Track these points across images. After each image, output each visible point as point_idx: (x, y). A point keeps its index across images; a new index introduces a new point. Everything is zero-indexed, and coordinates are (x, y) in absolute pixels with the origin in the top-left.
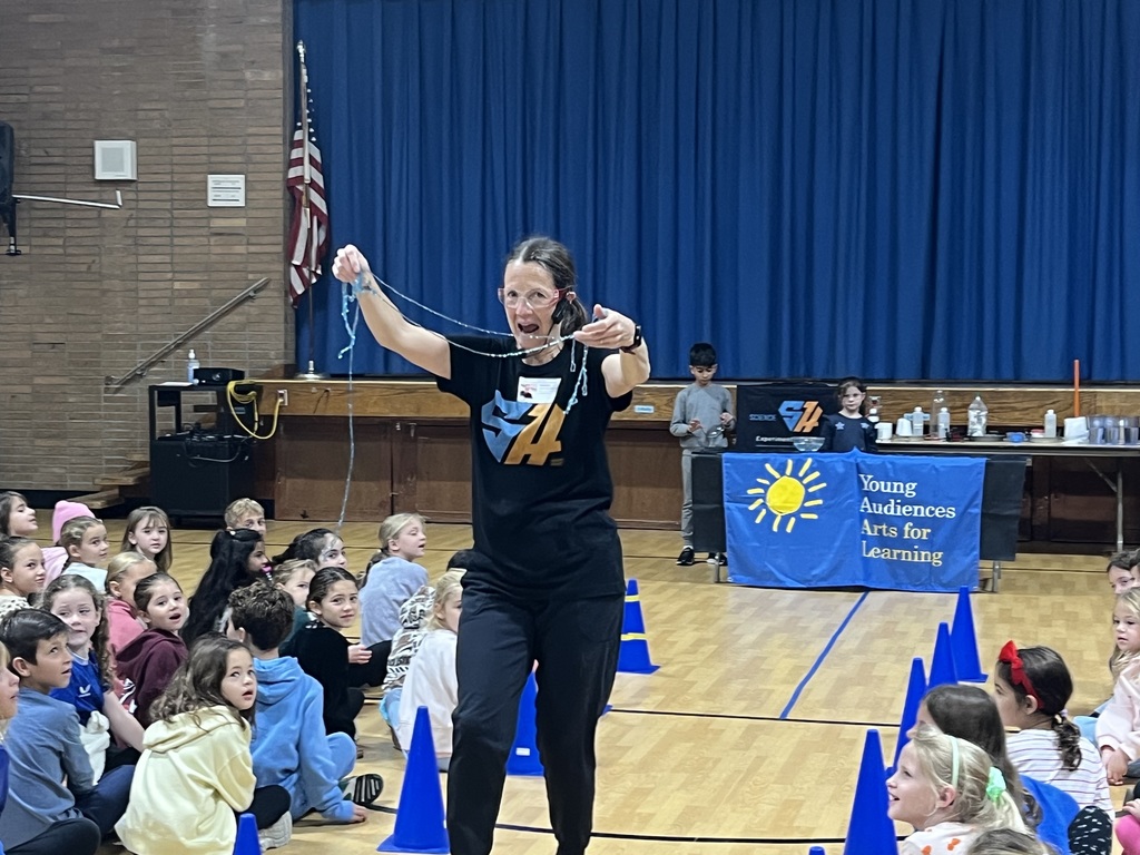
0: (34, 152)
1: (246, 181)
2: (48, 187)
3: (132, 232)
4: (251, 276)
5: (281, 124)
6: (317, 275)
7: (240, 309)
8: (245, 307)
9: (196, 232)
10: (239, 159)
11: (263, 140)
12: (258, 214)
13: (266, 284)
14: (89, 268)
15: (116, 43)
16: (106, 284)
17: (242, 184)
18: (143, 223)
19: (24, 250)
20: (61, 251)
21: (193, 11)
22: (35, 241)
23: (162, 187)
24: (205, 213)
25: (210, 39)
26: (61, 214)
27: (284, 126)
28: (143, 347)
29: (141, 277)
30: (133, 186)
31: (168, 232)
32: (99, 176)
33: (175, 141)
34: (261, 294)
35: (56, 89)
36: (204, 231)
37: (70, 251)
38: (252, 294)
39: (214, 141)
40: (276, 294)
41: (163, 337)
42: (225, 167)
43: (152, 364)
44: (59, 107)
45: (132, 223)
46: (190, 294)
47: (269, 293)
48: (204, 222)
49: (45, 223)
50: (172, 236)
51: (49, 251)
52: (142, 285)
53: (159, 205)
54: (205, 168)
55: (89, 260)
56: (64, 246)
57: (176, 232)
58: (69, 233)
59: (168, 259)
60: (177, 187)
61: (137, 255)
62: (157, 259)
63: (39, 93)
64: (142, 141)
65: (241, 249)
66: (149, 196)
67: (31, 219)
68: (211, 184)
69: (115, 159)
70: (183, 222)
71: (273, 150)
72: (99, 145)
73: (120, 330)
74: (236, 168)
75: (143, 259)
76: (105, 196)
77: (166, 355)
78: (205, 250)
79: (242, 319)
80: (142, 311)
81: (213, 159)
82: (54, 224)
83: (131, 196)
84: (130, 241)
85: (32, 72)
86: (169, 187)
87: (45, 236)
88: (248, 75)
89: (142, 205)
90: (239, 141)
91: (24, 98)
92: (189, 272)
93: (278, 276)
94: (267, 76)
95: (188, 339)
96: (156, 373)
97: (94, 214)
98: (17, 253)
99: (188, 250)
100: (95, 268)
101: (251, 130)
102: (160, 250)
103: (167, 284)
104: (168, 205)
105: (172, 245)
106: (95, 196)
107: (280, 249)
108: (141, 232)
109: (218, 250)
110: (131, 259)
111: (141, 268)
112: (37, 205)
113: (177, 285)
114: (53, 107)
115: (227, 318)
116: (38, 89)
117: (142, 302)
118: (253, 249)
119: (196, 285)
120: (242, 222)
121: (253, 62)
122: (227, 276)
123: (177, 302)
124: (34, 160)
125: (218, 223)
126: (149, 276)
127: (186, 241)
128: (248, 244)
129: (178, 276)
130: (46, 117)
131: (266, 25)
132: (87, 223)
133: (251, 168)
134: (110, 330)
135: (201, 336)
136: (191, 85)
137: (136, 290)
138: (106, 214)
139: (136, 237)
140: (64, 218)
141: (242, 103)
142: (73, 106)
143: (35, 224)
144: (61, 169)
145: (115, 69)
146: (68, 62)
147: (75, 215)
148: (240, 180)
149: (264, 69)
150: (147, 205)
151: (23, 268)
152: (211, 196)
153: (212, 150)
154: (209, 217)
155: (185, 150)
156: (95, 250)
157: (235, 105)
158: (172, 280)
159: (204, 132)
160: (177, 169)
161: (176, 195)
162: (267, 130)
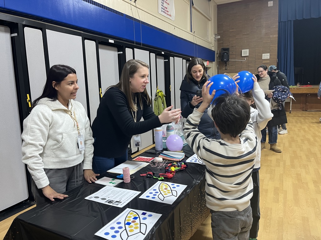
1: (270, 54)
2: (233, 58)
3: (247, 64)
5: (277, 44)
10: (269, 51)
11: (273, 47)
12: (272, 60)
15: (246, 33)
17: (269, 55)
19: (228, 68)
20: (234, 68)
21: (261, 26)
22: (230, 67)
23: (253, 57)
24: (262, 60)
25: (264, 31)
26: (235, 62)
32: (243, 55)
33: (256, 49)
35: (234, 42)
37: (236, 68)
39: (264, 48)
42: (265, 52)
44: (235, 45)
49: (232, 64)
50: (255, 65)
51: (233, 68)
54: (262, 53)
56: (235, 67)
58: (236, 65)
59: (254, 68)
60: (256, 56)
61: (248, 68)
62: (252, 69)
64: (250, 49)
66: (251, 58)
68: (263, 55)
69: (245, 52)
70: (257, 62)
71: (275, 49)
72: (242, 50)
76: (243, 59)
82: (234, 64)
83: (248, 58)
84: (247, 66)
85: (230, 39)
86: (255, 56)
87: (232, 66)
88: (271, 36)
90: (269, 48)
91: (228, 44)
97: (241, 62)
98: (227, 69)
101: (271, 46)
102: (252, 67)
104: (254, 60)
105: (255, 66)
106: (241, 59)
108: (249, 64)
112: (231, 61)
114: (233, 45)
116: (231, 42)
120: (269, 61)
121: (272, 34)
125: (264, 62)
130: (232, 47)
131: (275, 27)
132: (239, 64)
133: (271, 52)
136: (260, 39)
138: (243, 62)
141: (270, 41)
142: (237, 44)
143: (230, 64)
144: (235, 55)
145: (245, 38)
146: (236, 37)
147: (237, 62)
148: (269, 54)
149: (274, 35)
150: (250, 60)
151: (228, 71)
152: (263, 57)
153: (263, 50)
154: (262, 61)
155: (258, 50)
156: (241, 68)
157: (268, 42)
158: (255, 72)
159: (262, 47)
160: (256, 53)
161: (256, 58)
162: (275, 45)
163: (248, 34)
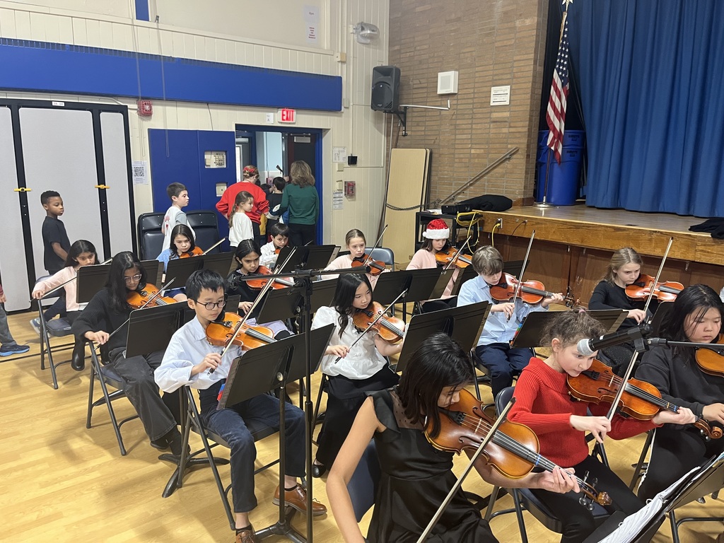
0: (415, 82)
1: (511, 89)
3: (453, 122)
4: (509, 146)
5: (533, 52)
7: (502, 165)
8: (504, 164)
9: (484, 121)
10: (509, 76)
11: (522, 63)
12: (517, 109)
13: (517, 150)
14: (434, 142)
15: (453, 16)
16: (442, 151)
17: (508, 91)
18: (459, 117)
19: (409, 133)
20: (423, 133)
22: (413, 129)
23: (469, 96)
24: (488, 110)
25: (499, 6)
26: (423, 114)
27: (535, 53)
28: (456, 184)
29: (457, 146)
30: (455, 97)
31: (470, 121)
32: (440, 91)
33: (477, 69)
34: (514, 156)
35: (425, 47)
36: (488, 120)
37: (427, 133)
38: (508, 156)
39: (497, 67)
40: (522, 157)
41: (465, 180)
42: (500, 82)
43: (459, 194)
44: (426, 56)
45: (454, 117)
46: (478, 156)
47: (519, 156)
48: (488, 115)
49: (418, 119)
50: (472, 124)
52: (456, 151)
53: (467, 106)
55: (434, 138)
56: (424, 131)
57: (474, 121)
58: (427, 123)
59: (469, 136)
60: (476, 95)
61: (456, 135)
62: (464, 137)
63: (419, 50)
64: (462, 71)
65: (505, 130)
66: (464, 101)
67: (412, 117)
68: (492, 93)
69: (448, 82)
70: (478, 116)
71: (527, 69)
72: (440, 75)
73: (447, 175)
74: (507, 82)
75: (458, 137)
76: (442, 103)
77: (465, 189)
78: (487, 131)
79: (503, 171)
80: (456, 165)
81: (496, 78)
82: (420, 119)
83: (455, 102)
84: (453, 127)
85: (416, 39)
86: (472, 96)
87: (418, 125)
88: (518, 23)
89: (459, 107)
90: (509, 65)
91: (412, 54)
92: (478, 144)
93: (523, 146)
94: (528, 22)
95: (476, 181)
96: (460, 199)
98: (405, 135)
99: (479, 131)
100: (437, 141)
101: (516, 58)
102: (466, 131)
103: (468, 151)
104: (471, 106)
105: (472, 129)
106: (439, 103)
107: (526, 129)
108: (458, 122)
109: (493, 131)
110: (453, 137)
111: (457, 142)
112: (415, 110)
113: (473, 151)
114: (424, 57)
115: (495, 170)
116: (418, 48)
117: (457, 160)
118: (512, 130)
119: (482, 151)
120: (507, 114)
121: (521, 15)
122: (498, 145)
123: (472, 161)
124: (415, 86)
125: (495, 115)
126: (460, 146)
127: (479, 126)
128: (510, 127)
129: (474, 146)
130: (421, 62)
132: (434, 118)
133: (514, 81)
134: (442, 175)
135: (482, 180)
136: (487, 35)
137: (454, 154)
138: (443, 113)
139: (456, 125)
140: (426, 116)
141: (513, 41)
142: (432, 55)
143: (414, 120)
144: (425, 90)
145: (452, 31)
146: (431, 31)
147: (430, 114)
148: (507, 89)
149: (526, 18)
150: (462, 107)
151: (408, 142)
152: (492, 100)
153: (495, 72)
154: (491, 112)
155: (481, 74)
156: (437, 133)
157: (509, 43)
158: (471, 148)
159: (491, 62)
160: (477, 85)
161: (475, 100)
162: (526, 57)
163: (458, 19)
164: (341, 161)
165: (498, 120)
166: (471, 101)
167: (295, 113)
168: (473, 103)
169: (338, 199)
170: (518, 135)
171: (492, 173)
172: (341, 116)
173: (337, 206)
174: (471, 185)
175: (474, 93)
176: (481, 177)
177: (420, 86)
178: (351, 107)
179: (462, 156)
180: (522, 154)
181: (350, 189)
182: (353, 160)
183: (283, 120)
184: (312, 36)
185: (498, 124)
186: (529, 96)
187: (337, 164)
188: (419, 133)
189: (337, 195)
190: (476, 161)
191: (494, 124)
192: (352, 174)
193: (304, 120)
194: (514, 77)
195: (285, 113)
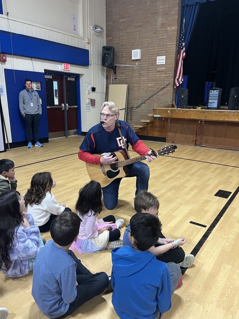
0: (120, 54)
1: (166, 57)
2: (123, 62)
3: (139, 72)
4: (165, 82)
5: (176, 41)
6: (182, 81)
7: (162, 91)
8: (164, 90)
9: (153, 71)
10: (165, 52)
11: (170, 46)
12: (168, 66)
13: (169, 84)
14: (130, 81)
15: (138, 24)
16: (134, 85)
18: (142, 70)
19: (118, 77)
20: (125, 77)
21: (156, 13)
22: (120, 75)
23: (146, 61)
24: (156, 66)
25: (160, 20)
26: (125, 69)
27: (177, 41)
29: (141, 83)
30: (140, 61)
31: (147, 72)
32: (133, 59)
33: (150, 49)
34: (168, 86)
35: (125, 38)
36: (156, 71)
38: (165, 86)
39: (159, 47)
41: (145, 97)
42: (161, 54)
43: (142, 104)
44: (125, 43)
45: (139, 70)
46: (151, 87)
47: (170, 86)
48: (155, 69)
50: (148, 73)
52: (141, 85)
53: (146, 65)
54: (156, 55)
55: (130, 79)
56: (125, 76)
57: (149, 72)
58: (127, 73)
59: (147, 78)
62: (144, 78)
63: (122, 40)
64: (142, 49)
65: (163, 75)
66: (144, 63)
67: (119, 70)
68: (157, 59)
69: (136, 54)
70: (151, 69)
71: (173, 48)
72: (133, 51)
73: (137, 96)
74: (164, 54)
75: (142, 79)
77: (145, 101)
78: (155, 76)
79: (163, 93)
80: (141, 91)
81: (158, 52)
82: (123, 71)
83: (140, 63)
84: (139, 74)
85: (120, 34)
87: (122, 74)
88: (169, 29)
89: (142, 65)
90: (165, 47)
91: (118, 41)
92: (151, 81)
93: (172, 82)
94: (173, 28)
96: (143, 106)
97: (131, 68)
98: (116, 78)
99: (152, 76)
100: (132, 81)
101: (168, 44)
102: (145, 76)
103: (146, 85)
104: (147, 65)
105: (148, 75)
106: (132, 64)
107: (173, 75)
108: (141, 72)
109: (158, 76)
110: (139, 79)
111: (141, 81)
112: (120, 67)
113: (149, 85)
115: (159, 93)
116: (121, 39)
117: (141, 89)
119: (153, 85)
120: (164, 68)
121: (170, 25)
122: (160, 82)
123: (148, 89)
124: (120, 56)
125: (159, 69)
126: (143, 83)
127: (151, 74)
128: (166, 74)
129: (149, 83)
130: (123, 45)
131: (174, 14)
132: (130, 71)
133: (167, 54)
134: (134, 96)
135: (153, 97)
136: (154, 33)
138: (134, 68)
139: (140, 73)
140: (126, 70)
142: (128, 42)
144: (125, 58)
145: (137, 31)
146: (128, 31)
147: (128, 69)
148: (164, 57)
149: (172, 26)
150: (143, 65)
151: (118, 82)
152: (157, 62)
153: (158, 50)
154: (157, 68)
155: (152, 51)
156: (132, 77)
157: (165, 37)
158: (148, 84)
159: (157, 45)
160: (150, 56)
161: (149, 62)
162: (172, 43)
163: (141, 26)
164: (89, 89)
165: (160, 71)
166: (147, 63)
167: (70, 65)
168: (148, 64)
169: (88, 107)
170: (169, 77)
171: (158, 94)
172: (88, 69)
173: (88, 110)
174: (148, 99)
175: (149, 59)
176: (153, 96)
177: (123, 56)
178: (92, 65)
179: (144, 87)
180: (171, 85)
181: (93, 102)
182: (94, 89)
183: (65, 69)
184: (75, 30)
185: (160, 73)
186: (174, 60)
187: (87, 91)
188: (123, 78)
189: (88, 105)
190: (150, 89)
191: (158, 73)
192: (93, 96)
193: (73, 69)
194: (167, 52)
195: (65, 65)
